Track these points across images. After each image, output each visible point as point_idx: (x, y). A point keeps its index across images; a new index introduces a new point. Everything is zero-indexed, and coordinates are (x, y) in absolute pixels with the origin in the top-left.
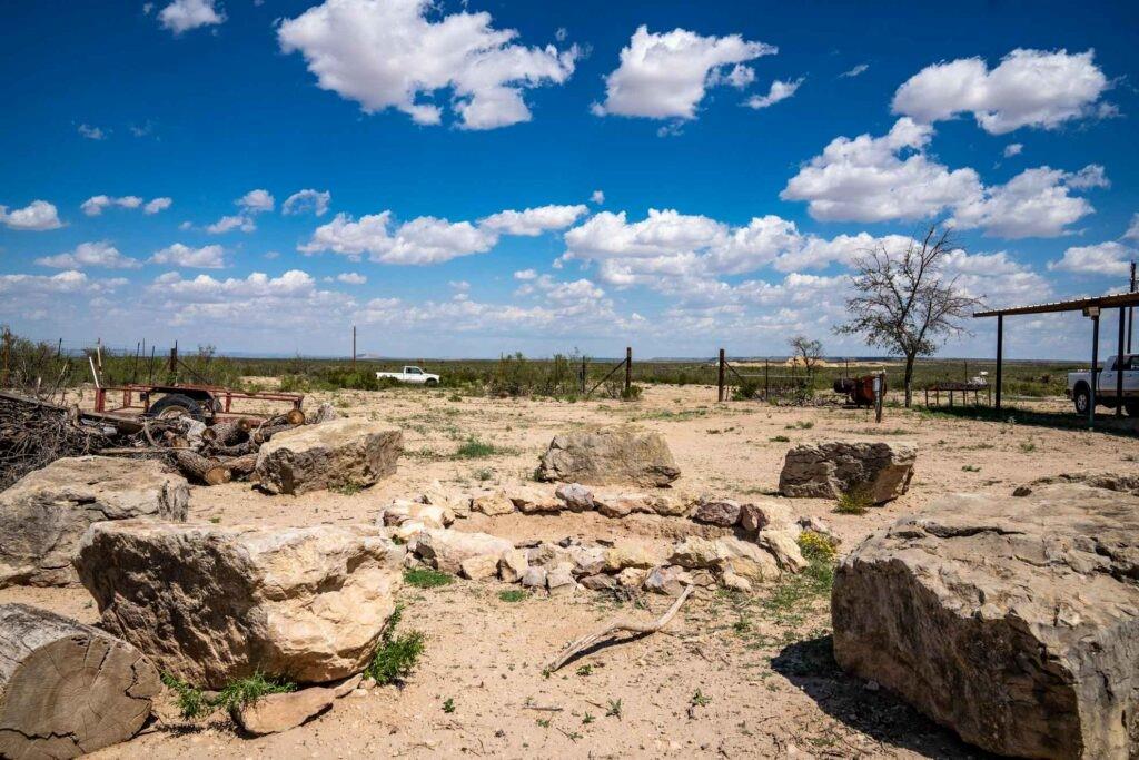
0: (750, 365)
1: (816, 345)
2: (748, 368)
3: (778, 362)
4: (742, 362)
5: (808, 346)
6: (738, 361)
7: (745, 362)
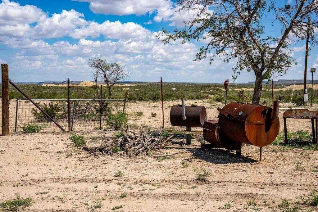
0: (61, 85)
1: (115, 67)
2: (60, 87)
3: (76, 84)
4: (56, 84)
5: (107, 68)
6: (55, 84)
7: (59, 84)
